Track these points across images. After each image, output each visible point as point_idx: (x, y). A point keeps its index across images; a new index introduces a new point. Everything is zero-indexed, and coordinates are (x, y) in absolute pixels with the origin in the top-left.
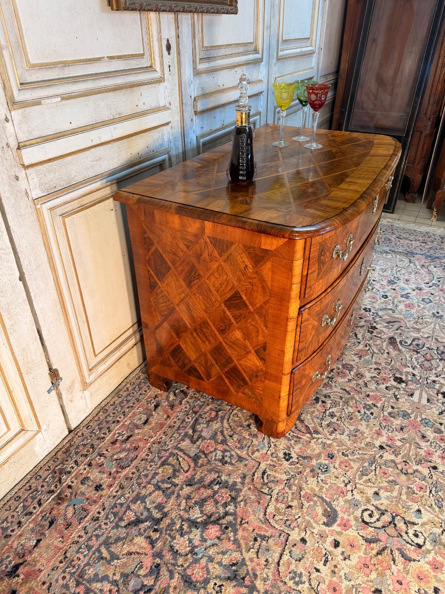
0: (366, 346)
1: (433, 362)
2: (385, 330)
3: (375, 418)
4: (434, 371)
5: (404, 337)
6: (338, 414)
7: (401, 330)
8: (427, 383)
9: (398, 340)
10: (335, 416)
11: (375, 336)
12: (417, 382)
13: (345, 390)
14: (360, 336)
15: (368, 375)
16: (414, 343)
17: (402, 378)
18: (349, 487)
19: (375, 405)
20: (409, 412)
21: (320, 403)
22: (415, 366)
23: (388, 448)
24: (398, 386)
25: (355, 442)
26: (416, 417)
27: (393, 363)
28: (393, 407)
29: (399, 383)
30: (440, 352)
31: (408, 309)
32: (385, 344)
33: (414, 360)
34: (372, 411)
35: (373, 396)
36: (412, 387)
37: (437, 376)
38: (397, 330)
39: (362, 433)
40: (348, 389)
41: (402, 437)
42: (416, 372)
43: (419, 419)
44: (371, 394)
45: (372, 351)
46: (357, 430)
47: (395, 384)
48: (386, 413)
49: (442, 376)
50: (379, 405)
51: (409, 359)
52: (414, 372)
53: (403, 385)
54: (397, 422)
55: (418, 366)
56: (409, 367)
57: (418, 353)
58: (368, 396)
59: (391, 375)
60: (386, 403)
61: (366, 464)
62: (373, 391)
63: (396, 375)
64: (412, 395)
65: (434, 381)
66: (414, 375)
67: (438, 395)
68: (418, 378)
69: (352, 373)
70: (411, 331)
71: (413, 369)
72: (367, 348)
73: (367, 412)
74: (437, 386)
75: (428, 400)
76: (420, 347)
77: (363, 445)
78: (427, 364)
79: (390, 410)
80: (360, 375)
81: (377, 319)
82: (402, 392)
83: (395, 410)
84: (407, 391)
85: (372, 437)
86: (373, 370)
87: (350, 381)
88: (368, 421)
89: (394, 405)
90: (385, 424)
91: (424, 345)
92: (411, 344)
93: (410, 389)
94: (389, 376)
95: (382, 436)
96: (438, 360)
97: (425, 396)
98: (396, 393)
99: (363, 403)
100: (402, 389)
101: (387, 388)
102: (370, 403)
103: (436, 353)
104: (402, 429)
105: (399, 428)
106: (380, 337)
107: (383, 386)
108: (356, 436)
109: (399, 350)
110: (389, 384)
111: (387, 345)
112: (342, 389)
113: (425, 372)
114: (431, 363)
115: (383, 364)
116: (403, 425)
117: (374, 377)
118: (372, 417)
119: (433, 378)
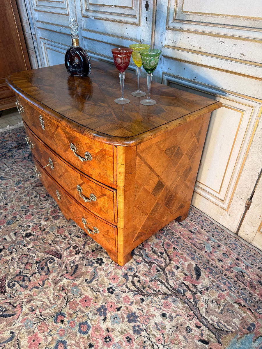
0: (65, 236)
1: (22, 266)
2: (71, 259)
3: (20, 210)
4: (17, 260)
5: (56, 265)
6: (34, 199)
7: (64, 270)
8: (14, 248)
9: (56, 259)
10: (34, 198)
11: (70, 248)
12: (19, 243)
13: (44, 208)
14: (76, 238)
15: (44, 223)
16: (46, 268)
17: (28, 237)
18: (5, 187)
19: (25, 214)
20: (9, 226)
21: (45, 195)
22: (29, 252)
23: (4, 206)
24: (26, 232)
25: (17, 197)
26: (4, 226)
27: (42, 242)
28: (17, 220)
29: (27, 234)
30: (26, 278)
31: (83, 296)
32: (59, 248)
33: (34, 255)
34: (24, 212)
35: (31, 217)
36: (19, 238)
37: (13, 258)
38: (66, 267)
39: (18, 202)
40: (43, 210)
41: (3, 214)
42: (25, 248)
43: (2, 227)
44: (32, 217)
45: (59, 237)
46: (21, 201)
47: (28, 232)
48: (18, 216)
49: (10, 262)
50: (24, 216)
51: (37, 253)
52: (26, 248)
53: (24, 235)
54: (10, 217)
55: (28, 254)
56: (32, 247)
57: (37, 263)
58: (32, 215)
59: (34, 234)
60: (22, 220)
61: (6, 196)
62: (33, 219)
63: (32, 236)
64: (15, 234)
65: (11, 253)
66: (24, 246)
67: (3, 246)
68: (21, 246)
69: (51, 217)
70: (57, 277)
71: (28, 249)
72: (63, 236)
73: (25, 209)
74: (8, 252)
75: (5, 239)
76: (40, 269)
77: (14, 199)
78: (25, 260)
79: (17, 219)
80: (47, 219)
81: (85, 262)
82: (21, 231)
83: (16, 221)
84: (19, 233)
85: (13, 204)
86: (45, 227)
87: (47, 213)
88: (21, 207)
89: (18, 222)
90: (14, 212)
91: (39, 272)
92: (46, 265)
93: (19, 237)
94: (35, 232)
95: (10, 208)
96: (21, 270)
97: (8, 239)
98: (23, 228)
99: (31, 211)
100: (22, 232)
101: (29, 226)
102: (28, 214)
103: (28, 275)
104: (5, 216)
105: (7, 216)
106: (66, 250)
107: (31, 225)
108: (20, 199)
109: (47, 253)
110: (30, 228)
111: (57, 249)
112: (46, 207)
113: (21, 254)
114: (23, 263)
115: (45, 236)
116: (6, 219)
117: (40, 225)
118: (21, 209)
119: (14, 255)
